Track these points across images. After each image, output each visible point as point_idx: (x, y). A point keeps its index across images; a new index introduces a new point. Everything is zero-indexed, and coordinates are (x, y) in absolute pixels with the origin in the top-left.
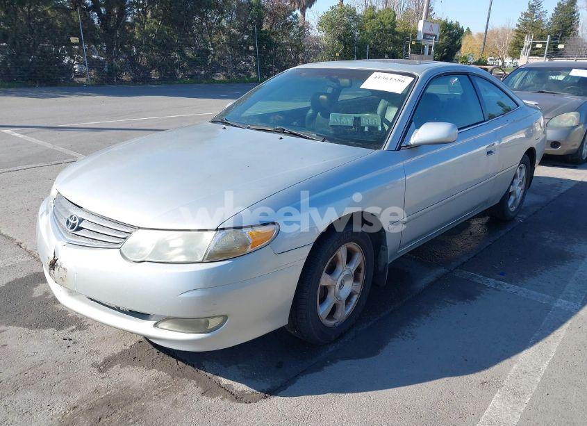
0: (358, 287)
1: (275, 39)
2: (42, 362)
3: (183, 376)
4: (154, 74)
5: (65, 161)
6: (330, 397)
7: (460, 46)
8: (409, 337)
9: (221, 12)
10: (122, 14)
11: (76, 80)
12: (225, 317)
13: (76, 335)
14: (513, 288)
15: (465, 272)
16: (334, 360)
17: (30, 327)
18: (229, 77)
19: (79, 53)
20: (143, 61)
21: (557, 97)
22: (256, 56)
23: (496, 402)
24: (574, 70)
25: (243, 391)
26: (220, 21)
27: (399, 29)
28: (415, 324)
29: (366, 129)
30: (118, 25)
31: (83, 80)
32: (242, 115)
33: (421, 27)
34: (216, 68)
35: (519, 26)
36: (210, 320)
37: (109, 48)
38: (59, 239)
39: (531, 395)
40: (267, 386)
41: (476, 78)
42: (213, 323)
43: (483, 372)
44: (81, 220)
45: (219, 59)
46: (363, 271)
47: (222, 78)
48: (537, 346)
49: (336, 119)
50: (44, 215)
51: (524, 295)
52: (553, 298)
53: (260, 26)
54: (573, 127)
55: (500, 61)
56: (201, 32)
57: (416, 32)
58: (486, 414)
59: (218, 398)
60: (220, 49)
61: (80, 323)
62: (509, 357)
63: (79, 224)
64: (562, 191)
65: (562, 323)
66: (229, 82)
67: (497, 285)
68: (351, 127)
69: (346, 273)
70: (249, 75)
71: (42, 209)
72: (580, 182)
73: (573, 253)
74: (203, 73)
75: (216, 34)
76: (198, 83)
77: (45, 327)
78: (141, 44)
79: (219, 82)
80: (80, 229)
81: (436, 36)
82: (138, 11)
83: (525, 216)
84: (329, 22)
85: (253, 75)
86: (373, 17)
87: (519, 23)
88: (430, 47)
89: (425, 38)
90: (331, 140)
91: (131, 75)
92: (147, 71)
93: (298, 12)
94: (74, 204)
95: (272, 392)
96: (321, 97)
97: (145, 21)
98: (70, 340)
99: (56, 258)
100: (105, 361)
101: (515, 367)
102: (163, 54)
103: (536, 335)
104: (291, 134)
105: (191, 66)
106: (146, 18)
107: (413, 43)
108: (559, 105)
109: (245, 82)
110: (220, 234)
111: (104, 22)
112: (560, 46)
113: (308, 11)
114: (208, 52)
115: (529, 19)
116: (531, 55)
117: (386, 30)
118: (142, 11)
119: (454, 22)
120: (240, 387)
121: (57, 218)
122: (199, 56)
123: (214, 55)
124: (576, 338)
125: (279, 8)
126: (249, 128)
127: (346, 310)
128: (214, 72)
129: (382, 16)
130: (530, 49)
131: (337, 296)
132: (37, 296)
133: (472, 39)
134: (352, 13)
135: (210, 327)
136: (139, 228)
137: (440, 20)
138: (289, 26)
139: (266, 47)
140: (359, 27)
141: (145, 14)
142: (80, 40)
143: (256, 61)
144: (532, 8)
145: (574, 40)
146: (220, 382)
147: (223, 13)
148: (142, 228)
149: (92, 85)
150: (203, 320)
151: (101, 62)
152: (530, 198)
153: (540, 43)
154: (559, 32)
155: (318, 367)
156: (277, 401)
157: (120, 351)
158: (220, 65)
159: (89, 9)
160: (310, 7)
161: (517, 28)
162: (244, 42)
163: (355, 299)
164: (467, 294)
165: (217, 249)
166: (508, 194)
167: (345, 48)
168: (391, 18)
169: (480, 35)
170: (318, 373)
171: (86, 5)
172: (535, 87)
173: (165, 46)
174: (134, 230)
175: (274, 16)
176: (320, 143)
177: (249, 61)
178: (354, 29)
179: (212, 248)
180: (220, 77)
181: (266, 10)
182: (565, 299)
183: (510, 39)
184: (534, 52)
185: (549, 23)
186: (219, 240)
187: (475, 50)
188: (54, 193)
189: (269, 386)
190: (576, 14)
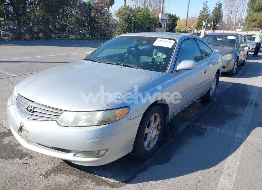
0: (158, 132)
1: (97, 20)
2: (16, 175)
3: (85, 178)
4: (41, 36)
5: (5, 77)
6: (153, 182)
7: (177, 24)
8: (181, 153)
9: (72, 8)
10: (25, 7)
11: (3, 38)
12: (107, 150)
13: (29, 161)
14: (218, 130)
15: (197, 123)
16: (151, 165)
17: (6, 158)
18: (76, 37)
19: (4, 25)
20: (36, 29)
21: (222, 48)
22: (89, 28)
23: (222, 180)
24: (228, 36)
25: (114, 182)
26: (71, 12)
27: (151, 16)
28: (181, 147)
29: (158, 63)
30: (23, 12)
31: (6, 38)
32: (97, 57)
33: (160, 16)
34: (70, 33)
35: (199, 16)
36: (101, 151)
37: (19, 23)
38: (22, 117)
39: (235, 175)
40: (124, 179)
41: (198, 40)
42: (102, 153)
43: (214, 167)
44: (35, 108)
45: (72, 29)
46: (160, 125)
47: (73, 37)
48: (233, 154)
49: (143, 59)
50: (12, 105)
51: (223, 132)
52: (235, 133)
53: (90, 14)
54: (230, 60)
55: (192, 31)
56: (63, 17)
57: (158, 18)
58: (219, 185)
59: (103, 187)
60: (72, 24)
61: (29, 155)
62: (223, 159)
63: (34, 109)
64: (228, 87)
65: (240, 144)
66: (77, 39)
67: (211, 129)
68: (151, 62)
69: (154, 127)
70: (86, 36)
71: (9, 102)
72: (234, 83)
73: (238, 114)
74: (64, 35)
75: (70, 17)
76: (62, 40)
77: (13, 158)
78: (35, 21)
79: (72, 39)
80: (34, 112)
81: (166, 20)
82: (33, 6)
83: (216, 98)
84: (120, 13)
85: (88, 36)
86: (140, 12)
87: (199, 15)
88: (164, 24)
89: (162, 21)
90: (144, 69)
91: (30, 36)
92: (38, 34)
93: (106, 8)
94: (29, 100)
95: (127, 182)
96: (132, 48)
97: (36, 11)
98: (27, 164)
99: (22, 126)
100: (46, 173)
101: (226, 164)
102: (45, 26)
103: (232, 149)
104: (125, 66)
105: (58, 32)
106: (37, 9)
107: (158, 23)
108: (224, 51)
109: (84, 39)
110: (105, 112)
111: (16, 11)
112: (218, 25)
113: (110, 8)
114: (66, 26)
115: (203, 14)
116: (206, 29)
117: (146, 17)
118: (35, 6)
119: (174, 14)
120: (112, 181)
121: (20, 107)
122: (62, 27)
123: (69, 27)
124: (247, 150)
125: (98, 6)
126: (104, 63)
127: (154, 143)
128: (69, 35)
129: (143, 11)
130: (205, 27)
131: (151, 137)
132: (5, 143)
133: (180, 21)
134: (130, 9)
135: (101, 154)
136: (66, 111)
137: (168, 13)
138: (103, 14)
139: (93, 23)
140: (134, 16)
141: (36, 7)
142: (5, 19)
143: (89, 30)
144: (205, 9)
145: (222, 23)
146: (102, 179)
147: (73, 8)
148: (67, 111)
149: (11, 40)
150: (97, 152)
151: (15, 29)
152: (218, 91)
153: (210, 24)
154: (215, 19)
155: (145, 169)
156: (130, 186)
157: (52, 168)
158: (72, 32)
159: (8, 5)
160: (111, 6)
161: (198, 17)
162: (83, 22)
163: (156, 138)
164: (200, 133)
165: (104, 119)
166: (210, 89)
167: (128, 25)
168: (148, 12)
169: (184, 20)
170: (145, 172)
171: (6, 2)
172: (212, 43)
173: (46, 22)
174: (62, 112)
175: (97, 10)
176: (139, 70)
177: (86, 30)
178: (132, 16)
179: (101, 119)
180: (72, 37)
181: (93, 7)
182: (240, 133)
183: (196, 22)
184: (207, 28)
185: (211, 16)
186: (104, 115)
187: (182, 26)
188: (15, 94)
189: (125, 179)
190: (222, 12)
